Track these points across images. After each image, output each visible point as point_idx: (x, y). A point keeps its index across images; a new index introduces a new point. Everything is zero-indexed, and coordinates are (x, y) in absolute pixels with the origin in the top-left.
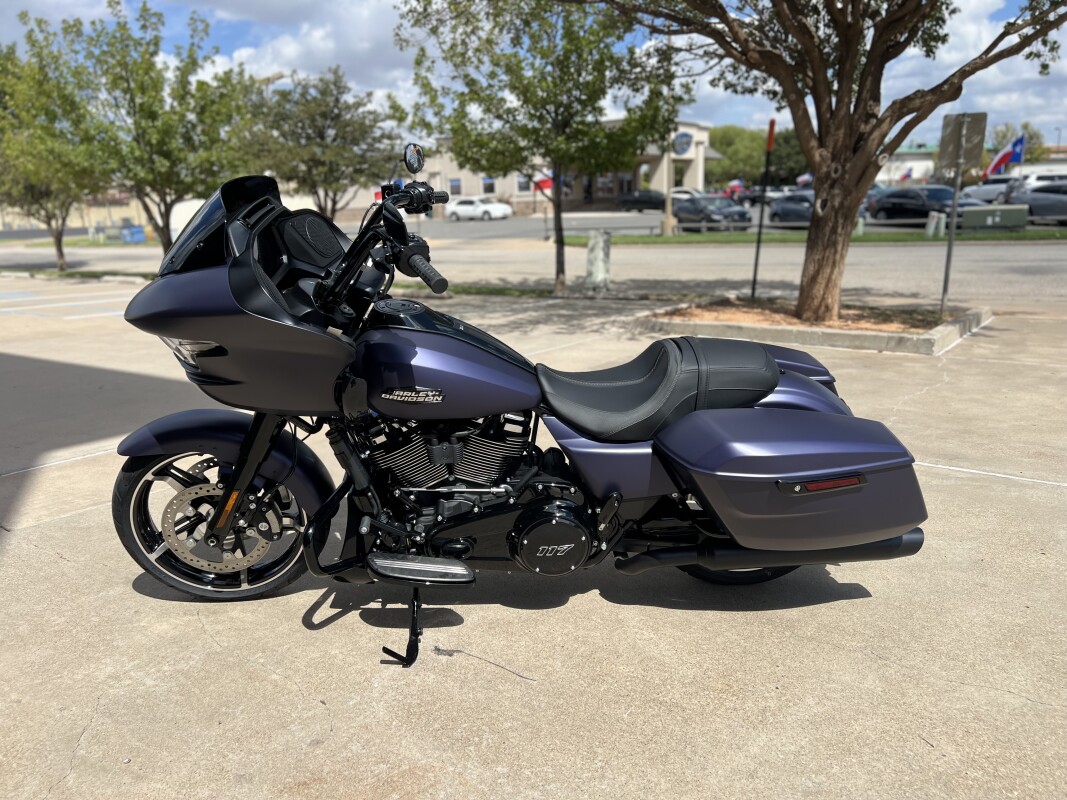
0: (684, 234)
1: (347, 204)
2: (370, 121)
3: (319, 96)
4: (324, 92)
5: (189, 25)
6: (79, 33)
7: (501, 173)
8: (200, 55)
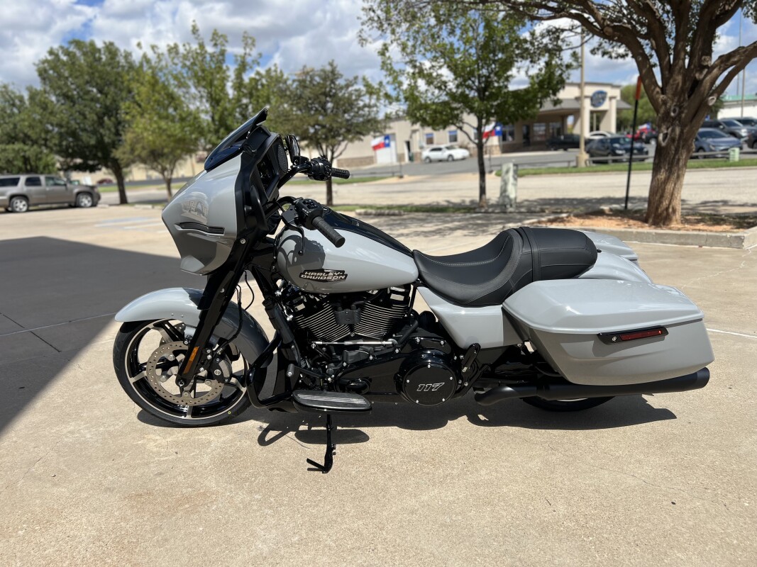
0: (594, 165)
1: (341, 154)
2: (356, 96)
3: (322, 82)
4: (325, 79)
5: (243, 41)
6: (177, 53)
7: (441, 126)
8: (249, 59)
